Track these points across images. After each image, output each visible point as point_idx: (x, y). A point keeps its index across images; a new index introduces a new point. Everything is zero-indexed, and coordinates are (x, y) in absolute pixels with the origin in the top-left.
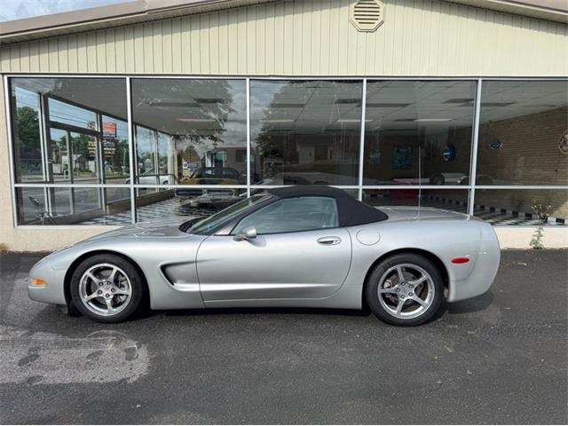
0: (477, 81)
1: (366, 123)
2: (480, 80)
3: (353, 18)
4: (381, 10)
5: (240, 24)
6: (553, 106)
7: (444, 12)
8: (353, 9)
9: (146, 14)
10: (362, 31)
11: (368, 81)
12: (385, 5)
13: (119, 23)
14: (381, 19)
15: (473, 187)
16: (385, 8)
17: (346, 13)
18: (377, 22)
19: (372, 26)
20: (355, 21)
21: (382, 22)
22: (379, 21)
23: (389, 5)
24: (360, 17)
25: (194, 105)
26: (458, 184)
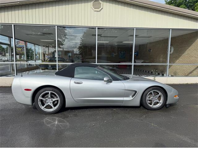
0: (134, 29)
1: (97, 43)
2: (135, 29)
3: (92, 7)
4: (102, 4)
5: (53, 7)
6: (164, 38)
7: (123, 6)
8: (92, 4)
9: (18, 3)
10: (95, 11)
11: (98, 28)
12: (103, 3)
13: (9, 6)
14: (102, 7)
15: (133, 64)
16: (103, 4)
17: (90, 5)
18: (100, 8)
19: (99, 10)
20: (93, 8)
21: (102, 9)
22: (101, 8)
23: (104, 3)
24: (95, 7)
25: (42, 35)
26: (140, 63)
